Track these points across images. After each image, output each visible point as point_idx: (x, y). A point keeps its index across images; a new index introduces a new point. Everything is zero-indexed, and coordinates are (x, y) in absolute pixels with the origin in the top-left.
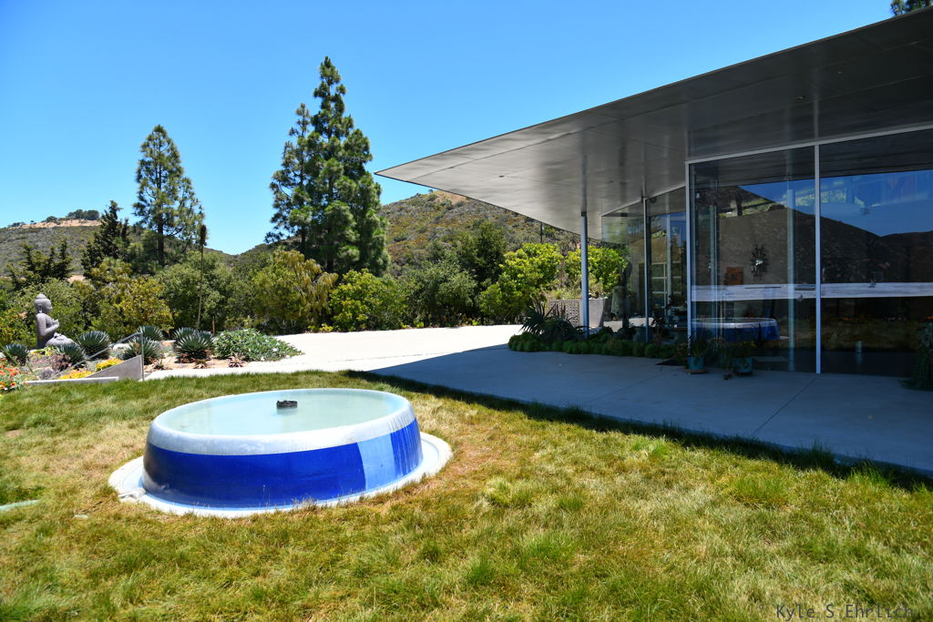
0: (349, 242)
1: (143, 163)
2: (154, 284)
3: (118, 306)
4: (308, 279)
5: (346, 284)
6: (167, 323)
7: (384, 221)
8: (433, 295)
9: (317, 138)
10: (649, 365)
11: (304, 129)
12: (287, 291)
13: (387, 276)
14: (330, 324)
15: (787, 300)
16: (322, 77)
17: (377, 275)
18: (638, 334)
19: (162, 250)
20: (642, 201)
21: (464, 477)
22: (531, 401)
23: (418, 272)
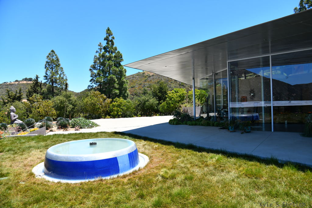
0: (116, 88)
1: (47, 62)
2: (50, 102)
3: (38, 110)
4: (102, 101)
5: (115, 102)
6: (54, 116)
7: (127, 81)
8: (144, 106)
9: (105, 54)
10: (216, 129)
11: (101, 51)
12: (95, 105)
13: (128, 100)
14: (109, 115)
15: (262, 107)
16: (107, 34)
17: (125, 99)
18: (212, 118)
19: (53, 91)
20: (213, 74)
21: (153, 168)
22: (176, 142)
23: (139, 98)
